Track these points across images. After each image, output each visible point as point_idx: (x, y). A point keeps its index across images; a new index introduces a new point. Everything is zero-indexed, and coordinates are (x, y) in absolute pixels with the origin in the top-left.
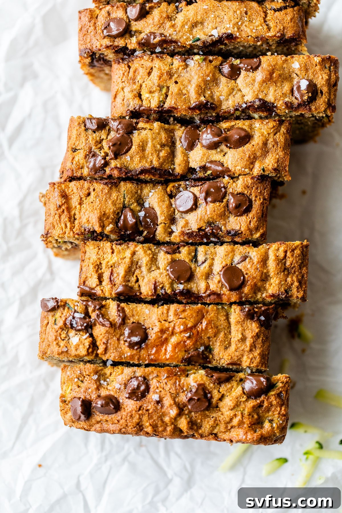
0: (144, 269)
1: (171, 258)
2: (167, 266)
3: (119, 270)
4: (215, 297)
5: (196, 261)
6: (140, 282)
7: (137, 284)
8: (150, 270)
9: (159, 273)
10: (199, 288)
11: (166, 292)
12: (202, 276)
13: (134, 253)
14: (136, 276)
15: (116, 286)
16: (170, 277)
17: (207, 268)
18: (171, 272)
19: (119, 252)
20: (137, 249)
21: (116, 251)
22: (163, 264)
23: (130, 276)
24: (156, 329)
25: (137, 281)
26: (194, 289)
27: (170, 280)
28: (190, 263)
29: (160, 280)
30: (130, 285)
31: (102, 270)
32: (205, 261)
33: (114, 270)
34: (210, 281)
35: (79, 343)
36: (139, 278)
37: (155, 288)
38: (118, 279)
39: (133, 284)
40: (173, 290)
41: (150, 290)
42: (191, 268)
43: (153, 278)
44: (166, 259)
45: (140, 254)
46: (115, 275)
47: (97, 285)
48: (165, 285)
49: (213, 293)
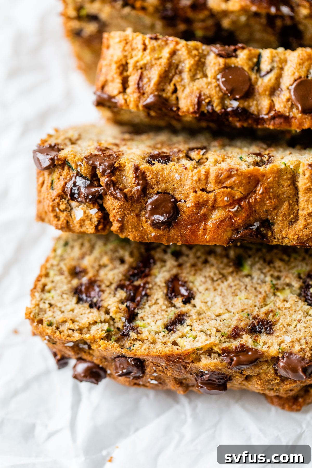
0: (186, 76)
1: (223, 63)
2: (218, 74)
3: (152, 73)
4: (282, 120)
5: (259, 70)
6: (179, 94)
7: (174, 96)
8: (193, 78)
9: (206, 83)
10: (259, 108)
11: (213, 110)
12: (265, 91)
13: (173, 53)
14: (175, 85)
15: (146, 95)
16: (221, 90)
17: (273, 81)
18: (223, 82)
19: (153, 50)
20: (178, 47)
21: (149, 47)
22: (213, 71)
23: (165, 83)
24: (190, 204)
25: (175, 91)
26: (253, 109)
27: (221, 94)
28: (250, 73)
29: (207, 92)
30: (164, 95)
31: (128, 73)
32: (271, 70)
33: (145, 73)
34: (275, 99)
35: (85, 218)
36: (178, 87)
37: (199, 103)
38: (149, 86)
39: (169, 94)
40: (224, 107)
41: (192, 105)
42: (250, 79)
43: (198, 89)
44: (217, 65)
45: (182, 54)
46: (145, 80)
47: (120, 93)
48: (213, 100)
49: (279, 115)
